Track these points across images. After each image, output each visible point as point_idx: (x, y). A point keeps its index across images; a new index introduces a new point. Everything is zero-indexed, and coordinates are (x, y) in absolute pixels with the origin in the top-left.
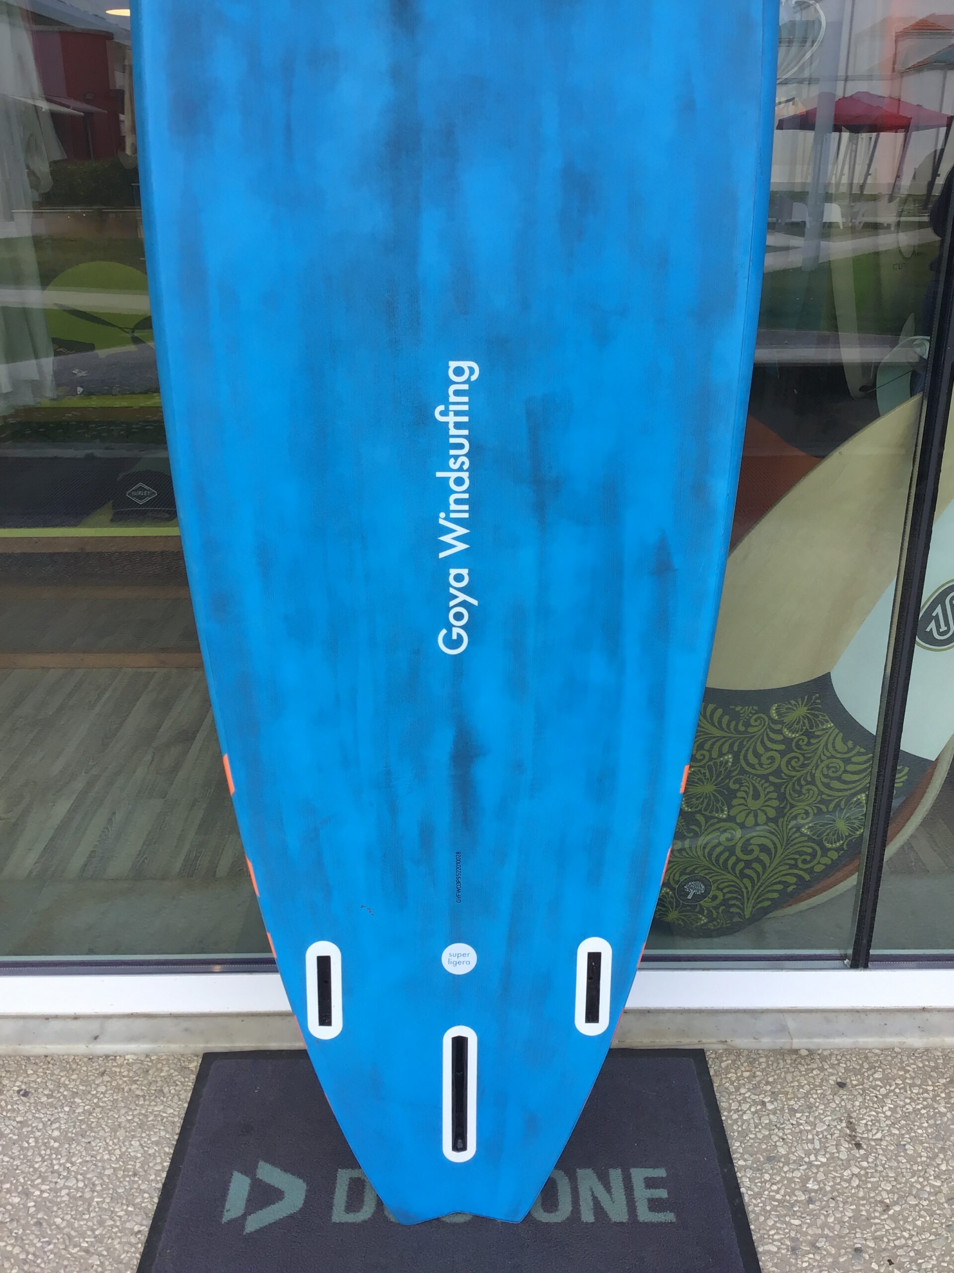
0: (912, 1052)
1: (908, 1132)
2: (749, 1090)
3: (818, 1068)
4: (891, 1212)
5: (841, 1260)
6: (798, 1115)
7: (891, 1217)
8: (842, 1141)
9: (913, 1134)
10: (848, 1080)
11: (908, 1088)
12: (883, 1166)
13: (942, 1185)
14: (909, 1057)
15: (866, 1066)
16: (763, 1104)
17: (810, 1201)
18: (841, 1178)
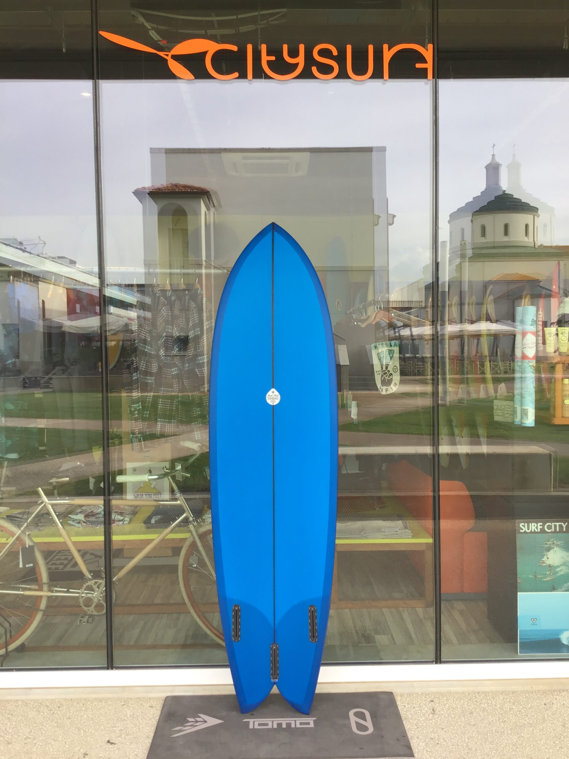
0: (457, 693)
1: (453, 712)
2: (400, 703)
3: (424, 697)
4: (444, 730)
5: (426, 740)
6: (416, 708)
7: (444, 731)
8: (430, 714)
9: (454, 712)
10: (434, 700)
11: (454, 702)
12: (443, 720)
13: (462, 724)
14: (456, 694)
15: (441, 696)
16: (405, 706)
17: (418, 728)
18: (429, 723)
